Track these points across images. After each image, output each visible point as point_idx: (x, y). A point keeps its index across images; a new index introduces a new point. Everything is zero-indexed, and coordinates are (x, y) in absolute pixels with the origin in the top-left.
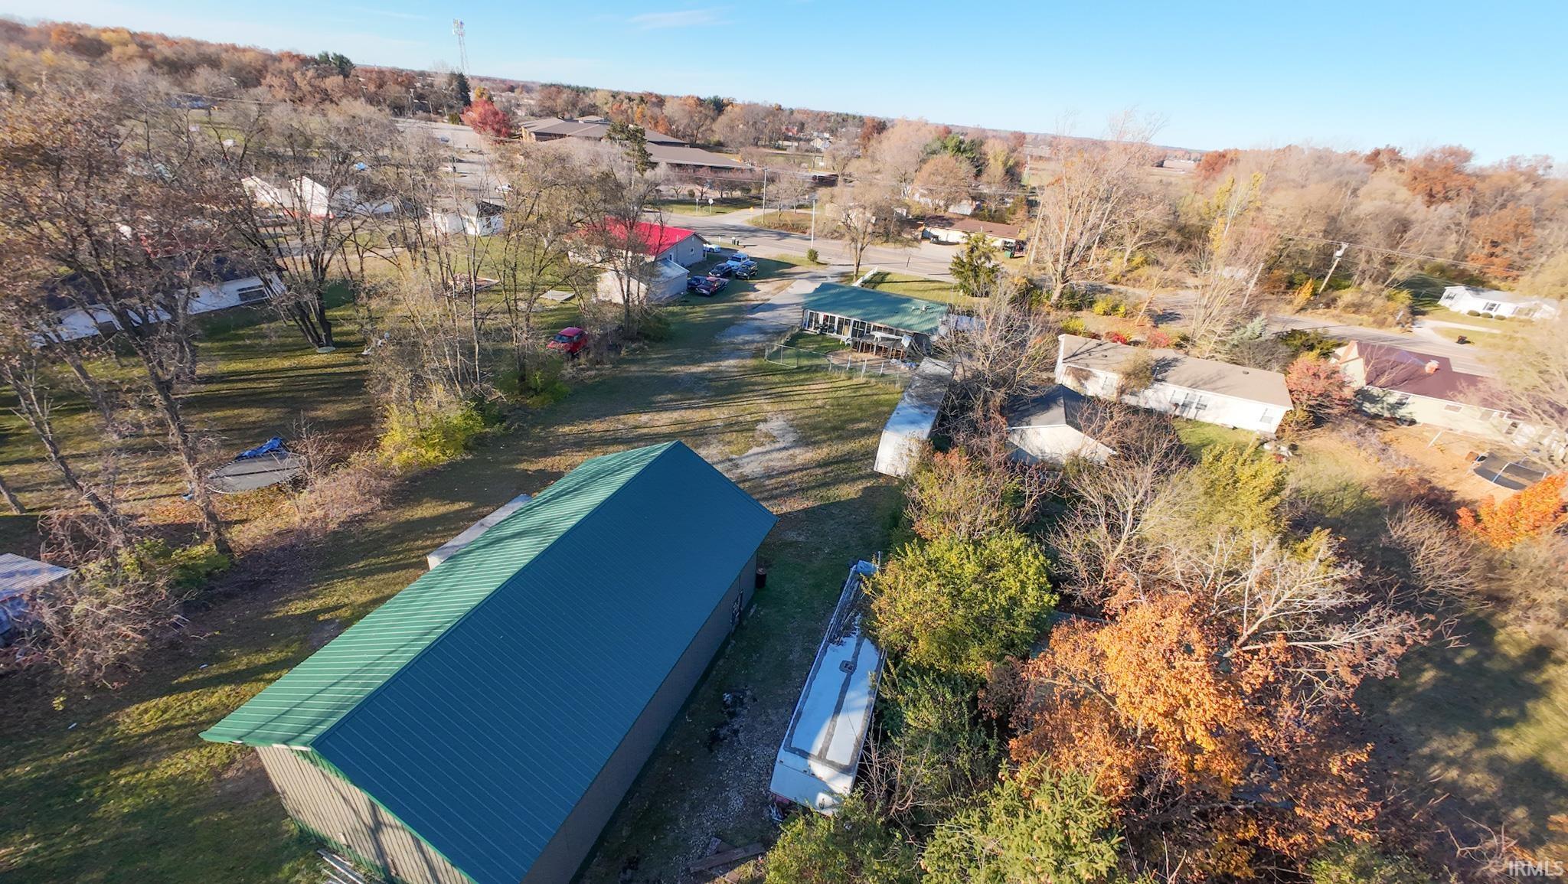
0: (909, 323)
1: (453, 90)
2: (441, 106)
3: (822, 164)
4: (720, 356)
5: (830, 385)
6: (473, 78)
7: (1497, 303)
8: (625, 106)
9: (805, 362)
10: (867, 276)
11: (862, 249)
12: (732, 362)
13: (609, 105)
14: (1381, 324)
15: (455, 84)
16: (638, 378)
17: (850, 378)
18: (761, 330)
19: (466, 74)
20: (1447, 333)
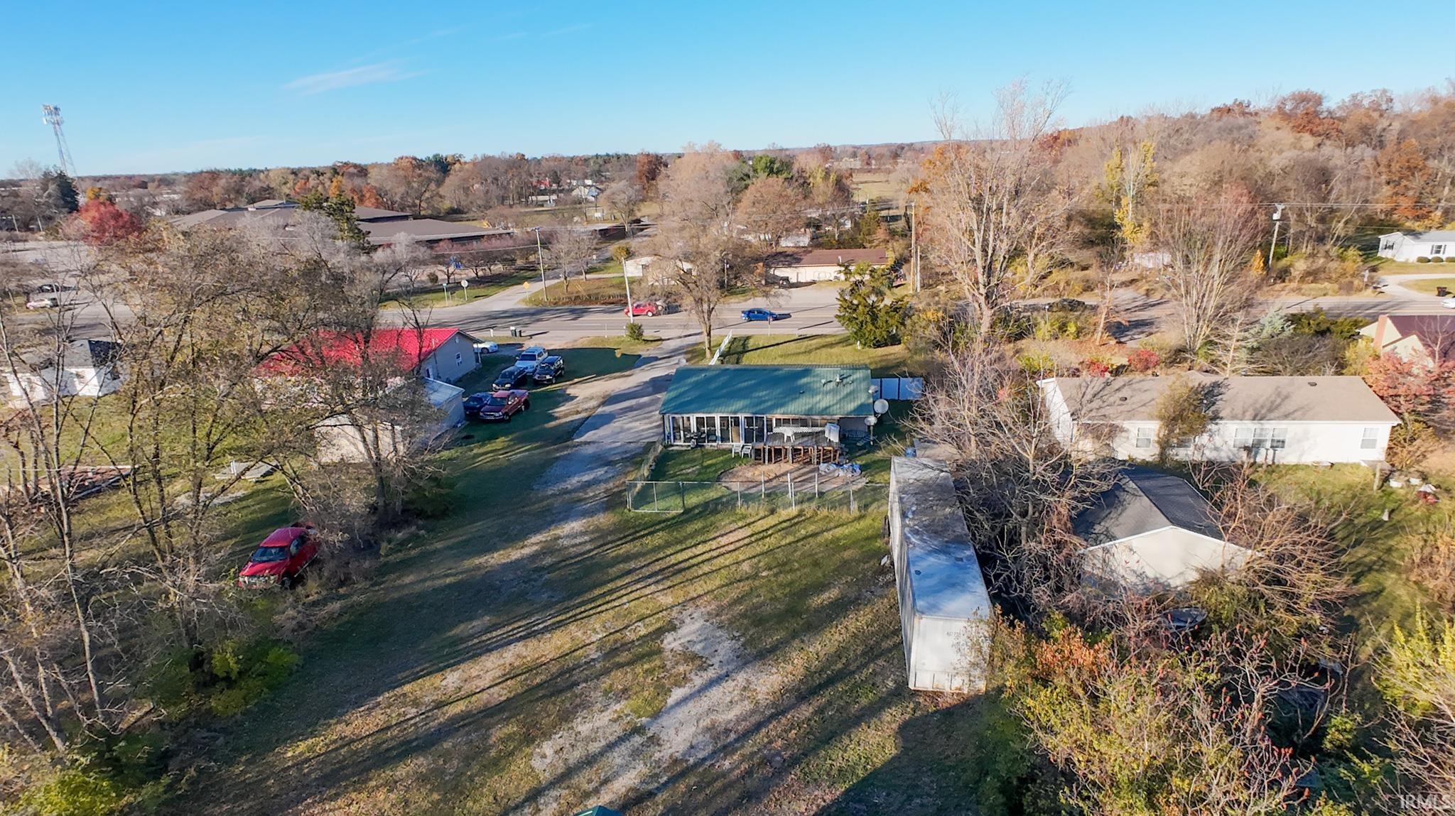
0: (823, 405)
1: (50, 196)
2: (33, 219)
3: (598, 215)
4: (550, 517)
5: (748, 531)
6: (82, 179)
7: (1442, 244)
8: (312, 183)
9: (693, 500)
10: (723, 347)
11: (710, 311)
12: (575, 526)
13: (290, 184)
14: (1349, 288)
15: (52, 188)
16: (420, 596)
17: (773, 512)
18: (601, 460)
19: (70, 174)
20: (1420, 286)
